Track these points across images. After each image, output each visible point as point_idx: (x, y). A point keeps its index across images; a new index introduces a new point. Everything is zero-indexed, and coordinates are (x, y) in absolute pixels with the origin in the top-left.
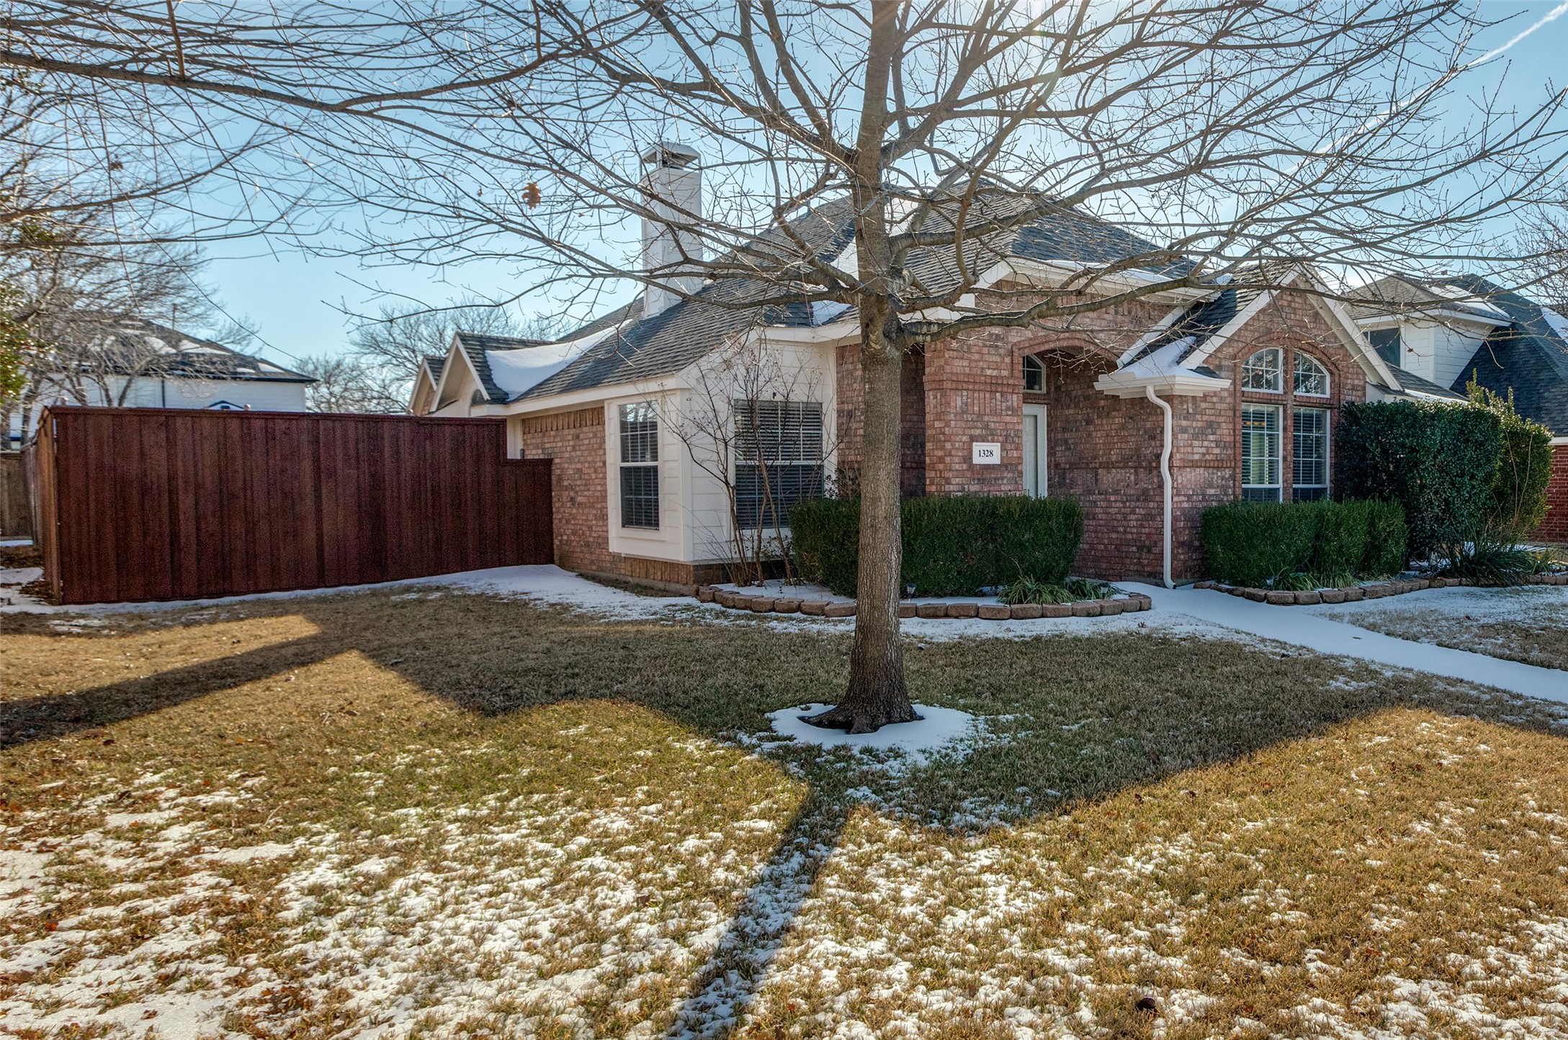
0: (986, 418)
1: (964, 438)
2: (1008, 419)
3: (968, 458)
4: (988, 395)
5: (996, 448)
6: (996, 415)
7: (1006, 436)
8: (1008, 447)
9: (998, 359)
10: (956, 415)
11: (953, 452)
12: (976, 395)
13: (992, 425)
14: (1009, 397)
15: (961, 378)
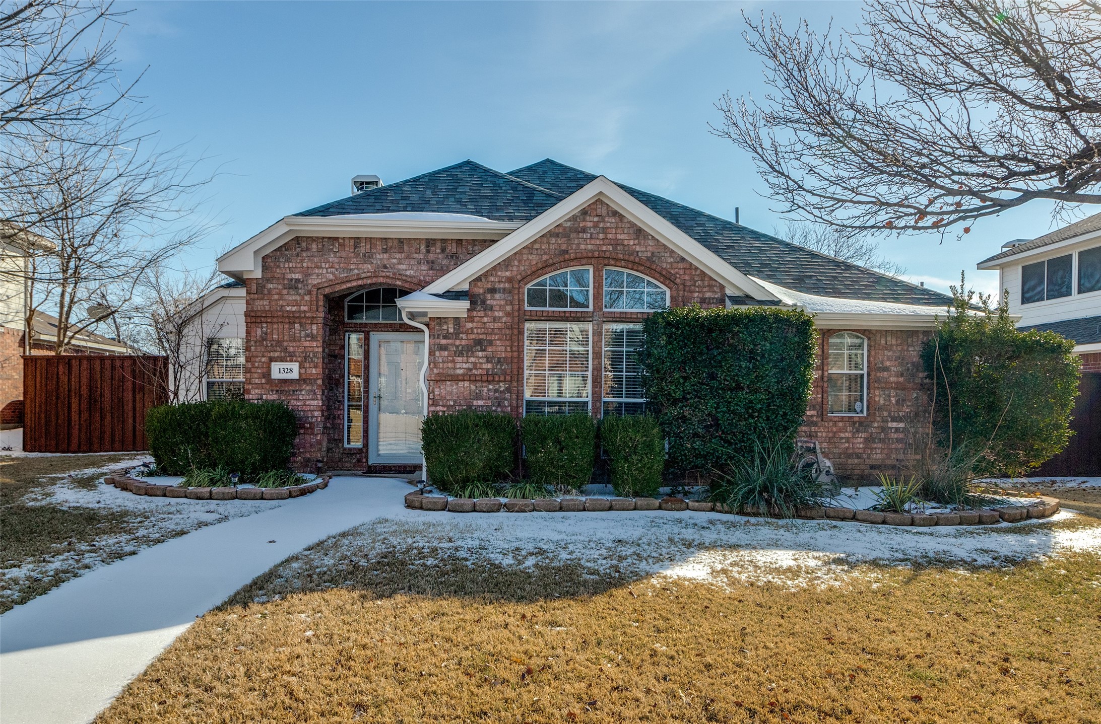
0: (285, 344)
1: (263, 360)
2: (307, 344)
3: (267, 374)
4: (287, 326)
5: (295, 366)
6: (294, 341)
7: (305, 358)
8: (307, 365)
9: (298, 298)
10: (256, 342)
11: (253, 370)
12: (275, 326)
13: (291, 349)
14: (308, 327)
15: (259, 314)
